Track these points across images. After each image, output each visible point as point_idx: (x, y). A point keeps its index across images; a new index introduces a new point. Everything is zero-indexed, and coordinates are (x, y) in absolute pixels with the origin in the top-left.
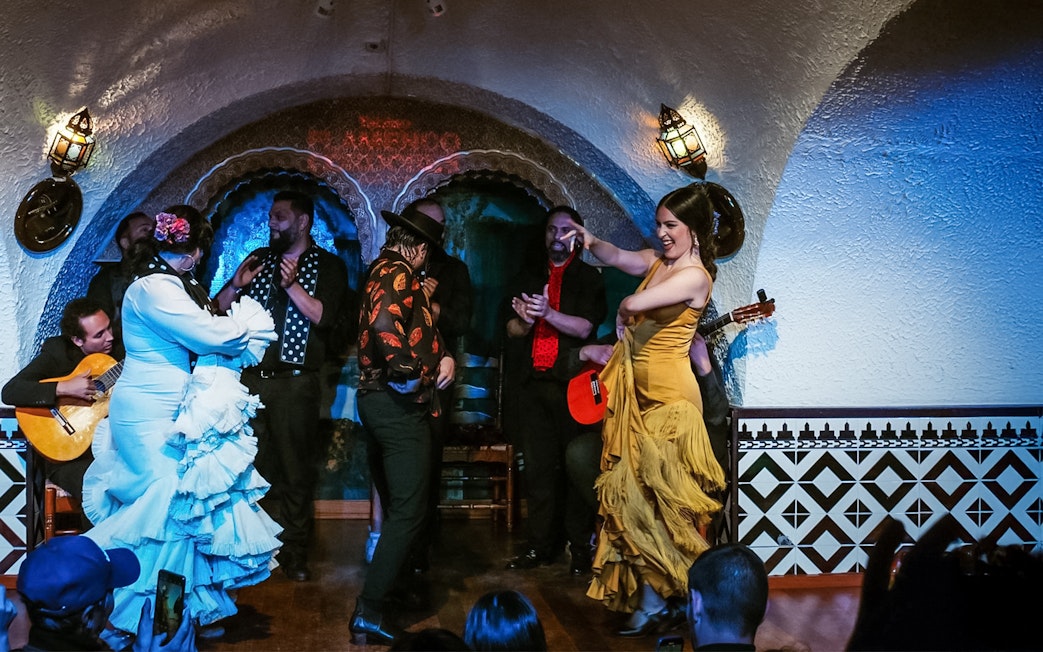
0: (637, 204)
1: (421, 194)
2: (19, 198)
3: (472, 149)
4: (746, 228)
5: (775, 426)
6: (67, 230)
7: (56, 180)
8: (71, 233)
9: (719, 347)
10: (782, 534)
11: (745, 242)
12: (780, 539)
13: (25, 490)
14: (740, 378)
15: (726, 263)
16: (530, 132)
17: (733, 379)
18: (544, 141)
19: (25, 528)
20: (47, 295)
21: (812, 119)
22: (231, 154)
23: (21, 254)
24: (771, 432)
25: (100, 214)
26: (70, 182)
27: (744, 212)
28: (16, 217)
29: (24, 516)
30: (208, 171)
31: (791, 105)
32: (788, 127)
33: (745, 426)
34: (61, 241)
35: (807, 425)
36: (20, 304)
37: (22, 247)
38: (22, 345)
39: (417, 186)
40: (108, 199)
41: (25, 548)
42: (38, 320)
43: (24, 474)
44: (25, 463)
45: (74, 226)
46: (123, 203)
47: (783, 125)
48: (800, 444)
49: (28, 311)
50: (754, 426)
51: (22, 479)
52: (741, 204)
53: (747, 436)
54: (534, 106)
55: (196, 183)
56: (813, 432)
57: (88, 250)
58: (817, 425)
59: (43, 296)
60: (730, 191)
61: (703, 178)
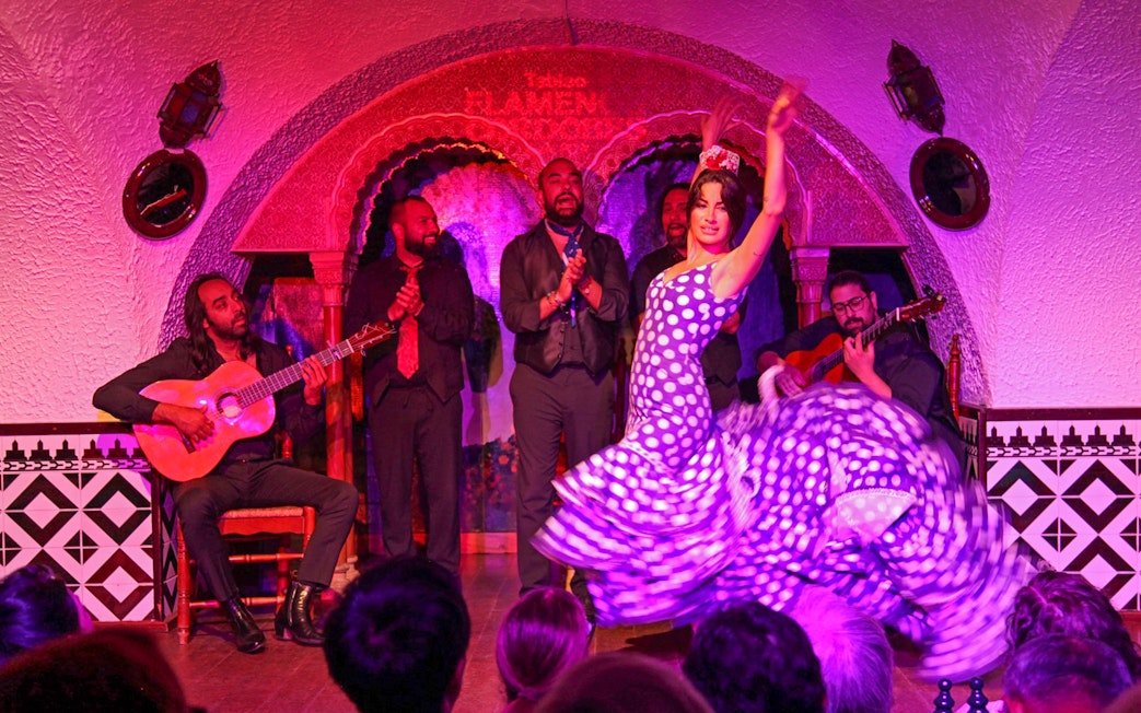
0: (868, 170)
1: (615, 165)
2: (125, 175)
3: (673, 110)
4: (991, 192)
5: (1032, 429)
6: (189, 213)
7: (171, 151)
8: (194, 217)
9: (966, 338)
10: (1042, 559)
11: (992, 209)
12: (1041, 564)
13: (150, 516)
14: (989, 373)
15: (970, 236)
16: (743, 87)
17: (982, 375)
18: (759, 98)
19: (151, 561)
20: (170, 289)
21: (1061, 50)
22: (390, 122)
23: (134, 240)
24: (1026, 438)
25: (230, 193)
26: (189, 154)
27: (989, 172)
28: (124, 196)
29: (151, 546)
30: (363, 142)
31: (1036, 34)
32: (1035, 64)
33: (994, 431)
34: (184, 225)
35: (1072, 429)
36: (137, 299)
37: (135, 232)
38: (142, 347)
39: (610, 156)
40: (239, 175)
41: (152, 584)
42: (161, 318)
43: (149, 498)
44: (150, 485)
45: (199, 208)
46: (261, 181)
47: (1028, 61)
48: (1064, 451)
49: (148, 307)
50: (1006, 430)
51: (147, 504)
52: (984, 163)
53: (998, 442)
54: (737, 53)
55: (350, 157)
56: (1080, 437)
57: (222, 237)
58: (1085, 429)
59: (166, 290)
60: (972, 148)
61: (941, 133)
